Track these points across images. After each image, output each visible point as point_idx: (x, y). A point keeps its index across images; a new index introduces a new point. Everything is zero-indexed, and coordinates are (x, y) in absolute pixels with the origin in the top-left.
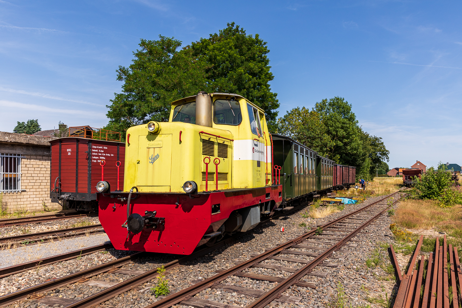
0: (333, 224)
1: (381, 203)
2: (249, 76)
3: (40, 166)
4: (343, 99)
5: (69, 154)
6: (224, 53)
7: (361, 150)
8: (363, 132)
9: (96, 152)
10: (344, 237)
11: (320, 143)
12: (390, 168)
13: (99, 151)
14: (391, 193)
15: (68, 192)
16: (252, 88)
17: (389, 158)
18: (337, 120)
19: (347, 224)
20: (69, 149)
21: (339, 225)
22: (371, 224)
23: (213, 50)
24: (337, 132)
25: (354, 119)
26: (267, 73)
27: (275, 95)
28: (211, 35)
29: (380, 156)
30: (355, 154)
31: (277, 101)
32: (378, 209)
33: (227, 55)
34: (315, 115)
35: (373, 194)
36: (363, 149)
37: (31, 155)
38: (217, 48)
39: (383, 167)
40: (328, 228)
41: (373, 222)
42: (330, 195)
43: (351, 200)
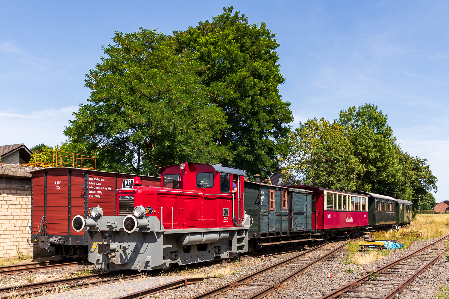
0: (384, 270)
1: (433, 247)
2: (255, 80)
3: (15, 203)
4: (377, 108)
5: (58, 187)
6: (220, 49)
7: (400, 178)
8: (401, 152)
9: (92, 186)
10: (402, 282)
11: (345, 167)
12: (437, 202)
13: (97, 184)
14: (443, 235)
15: (57, 235)
16: (259, 95)
17: (436, 187)
18: (368, 136)
19: (400, 270)
20: (58, 181)
21: (392, 271)
22: (428, 270)
23: (206, 44)
24: (368, 152)
25: (390, 135)
26: (276, 75)
27: (288, 104)
28: (201, 23)
29: (425, 184)
30: (392, 183)
31: (291, 113)
32: (432, 254)
33: (225, 52)
34: (338, 129)
35: (420, 236)
36: (402, 175)
37: (4, 189)
38: (211, 42)
39: (427, 199)
40: (379, 274)
41: (429, 268)
42: (368, 238)
43: (395, 244)
